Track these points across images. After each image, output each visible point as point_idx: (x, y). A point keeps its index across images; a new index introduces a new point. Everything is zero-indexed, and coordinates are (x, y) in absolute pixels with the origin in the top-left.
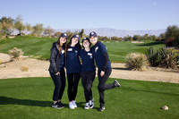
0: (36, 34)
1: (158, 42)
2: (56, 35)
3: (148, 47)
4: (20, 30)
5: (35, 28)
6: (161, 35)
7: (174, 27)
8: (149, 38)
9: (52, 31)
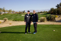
0: (10, 13)
1: (48, 13)
2: (16, 13)
3: (46, 15)
4: (4, 12)
5: (9, 11)
6: (49, 11)
7: (53, 8)
8: (45, 12)
9: (14, 12)
